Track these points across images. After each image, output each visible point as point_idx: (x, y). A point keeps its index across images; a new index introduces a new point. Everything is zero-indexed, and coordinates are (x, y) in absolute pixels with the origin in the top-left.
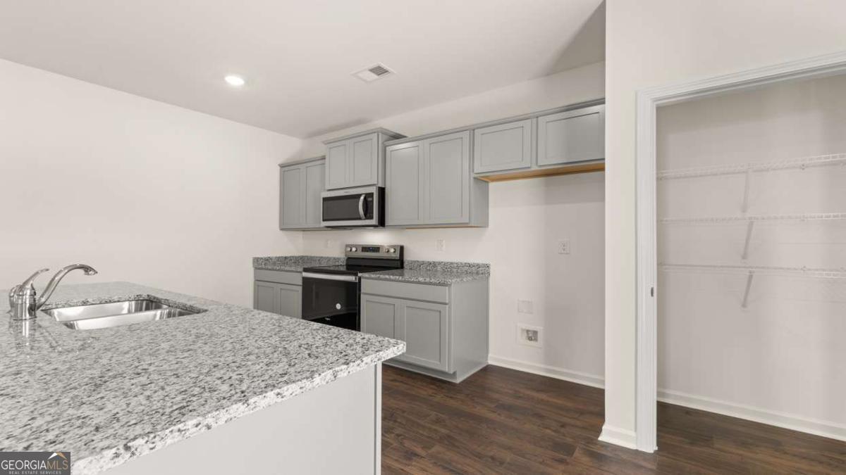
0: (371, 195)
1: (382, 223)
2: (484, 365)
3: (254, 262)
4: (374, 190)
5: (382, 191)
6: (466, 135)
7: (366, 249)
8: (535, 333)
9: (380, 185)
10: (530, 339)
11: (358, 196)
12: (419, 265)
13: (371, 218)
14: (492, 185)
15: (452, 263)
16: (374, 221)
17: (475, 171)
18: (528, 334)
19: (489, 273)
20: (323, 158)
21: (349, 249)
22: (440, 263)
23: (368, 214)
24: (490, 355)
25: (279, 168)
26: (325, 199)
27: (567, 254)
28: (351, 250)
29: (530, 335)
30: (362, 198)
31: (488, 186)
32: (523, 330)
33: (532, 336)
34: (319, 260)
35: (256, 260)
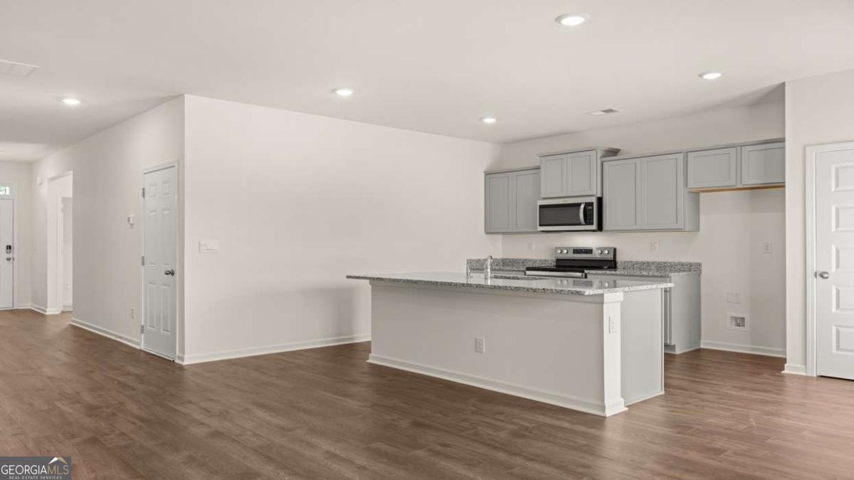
0: (591, 204)
1: (600, 228)
2: (698, 348)
3: (468, 263)
4: (594, 200)
5: (600, 200)
6: (680, 157)
7: (576, 251)
8: (743, 319)
9: (599, 195)
10: (738, 325)
11: (579, 205)
12: (634, 265)
13: (592, 224)
14: (702, 195)
15: (665, 263)
16: (594, 227)
17: (689, 187)
18: (736, 321)
19: (701, 271)
20: (538, 168)
21: (559, 251)
22: (653, 263)
23: (588, 220)
24: (702, 341)
25: (484, 175)
26: (541, 207)
27: (769, 253)
28: (561, 252)
29: (739, 322)
30: (582, 206)
31: (699, 196)
32: (732, 317)
33: (740, 322)
34: (523, 263)
35: (469, 262)
